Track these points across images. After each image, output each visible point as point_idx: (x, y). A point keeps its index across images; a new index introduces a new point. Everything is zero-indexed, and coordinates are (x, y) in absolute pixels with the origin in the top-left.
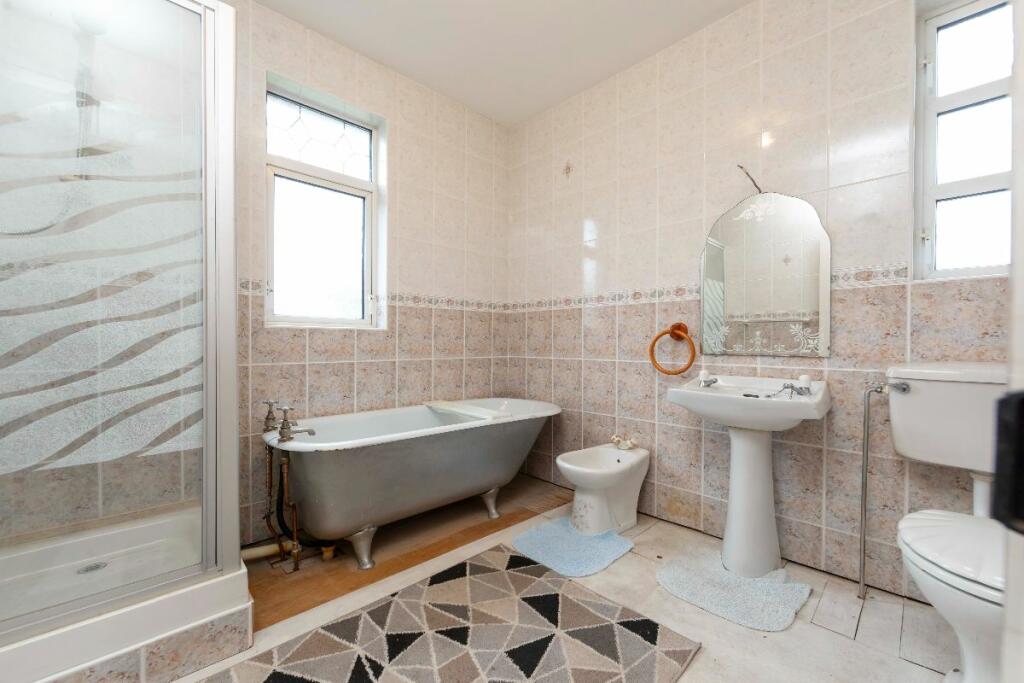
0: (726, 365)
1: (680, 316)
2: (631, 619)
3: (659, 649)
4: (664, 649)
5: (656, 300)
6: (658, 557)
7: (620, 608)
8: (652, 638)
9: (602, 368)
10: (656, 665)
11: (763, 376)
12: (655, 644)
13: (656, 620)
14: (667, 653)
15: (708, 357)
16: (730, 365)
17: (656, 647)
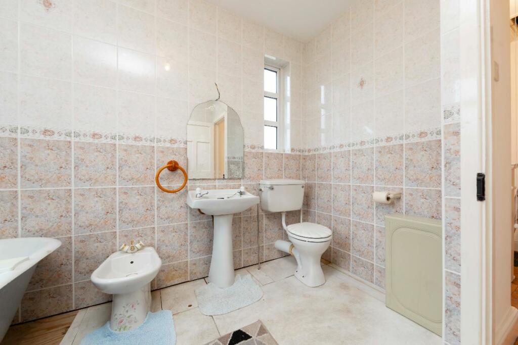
0: (201, 184)
1: (173, 156)
2: (229, 340)
3: (254, 337)
4: (256, 334)
5: (155, 145)
6: (189, 306)
7: (217, 341)
8: (247, 337)
9: (99, 195)
10: (264, 342)
11: (218, 189)
12: (251, 337)
13: (236, 329)
14: (258, 335)
15: (191, 181)
16: (203, 184)
17: (253, 337)
